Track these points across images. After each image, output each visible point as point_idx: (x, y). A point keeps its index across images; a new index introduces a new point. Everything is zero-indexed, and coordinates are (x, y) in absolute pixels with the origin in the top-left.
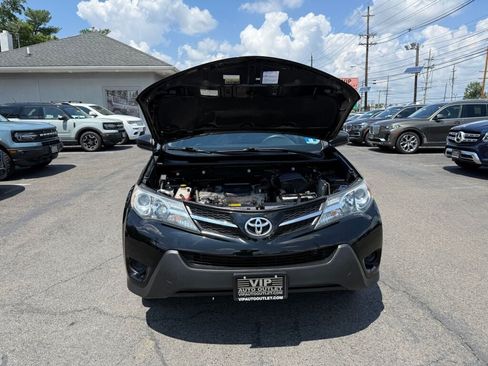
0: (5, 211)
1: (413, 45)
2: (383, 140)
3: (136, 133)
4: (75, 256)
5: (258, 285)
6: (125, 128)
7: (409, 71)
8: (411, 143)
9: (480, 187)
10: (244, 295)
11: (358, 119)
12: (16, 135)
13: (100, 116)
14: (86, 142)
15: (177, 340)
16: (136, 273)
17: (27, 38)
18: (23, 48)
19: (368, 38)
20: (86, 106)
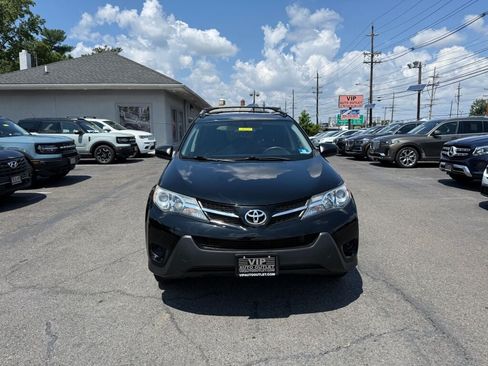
0: (31, 215)
1: (416, 63)
2: (383, 154)
3: (147, 147)
4: (98, 252)
5: (255, 263)
6: (137, 142)
7: (411, 88)
8: (410, 157)
9: (470, 198)
10: (244, 272)
11: (361, 135)
12: (39, 147)
13: (113, 130)
14: (100, 155)
15: (188, 313)
16: (156, 256)
17: (44, 56)
18: (41, 67)
19: (372, 56)
20: (100, 121)
